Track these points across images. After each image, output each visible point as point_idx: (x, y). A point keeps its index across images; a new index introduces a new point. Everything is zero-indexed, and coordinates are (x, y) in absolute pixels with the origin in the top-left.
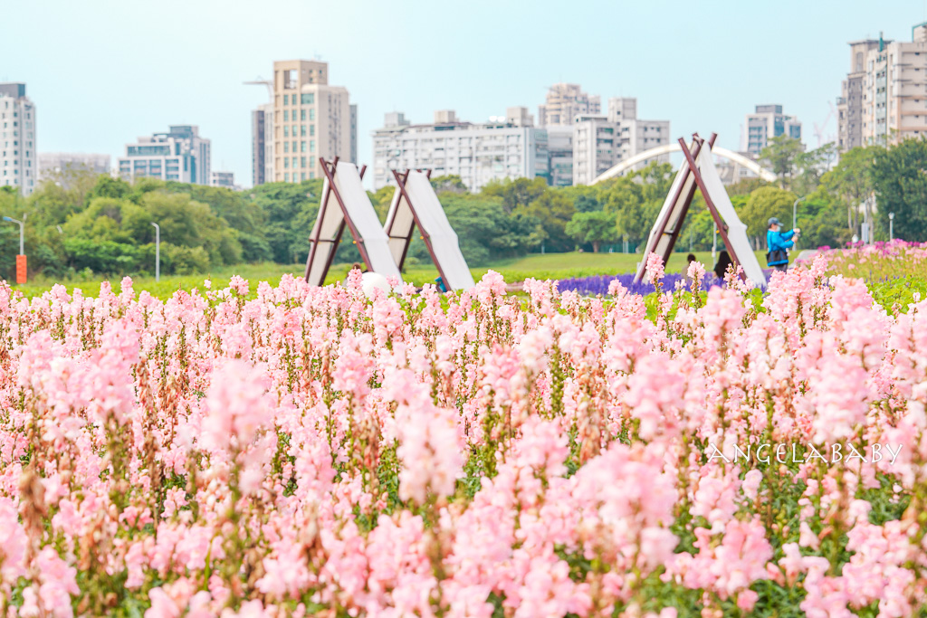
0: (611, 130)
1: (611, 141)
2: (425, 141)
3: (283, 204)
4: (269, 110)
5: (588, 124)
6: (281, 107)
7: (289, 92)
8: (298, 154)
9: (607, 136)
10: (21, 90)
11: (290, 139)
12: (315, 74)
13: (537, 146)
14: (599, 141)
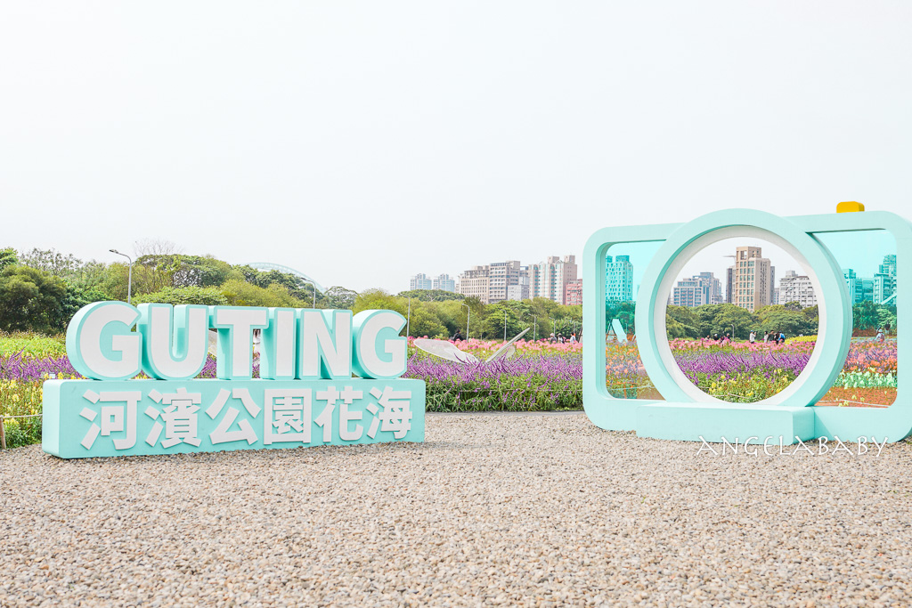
0: (889, 281)
1: (889, 286)
2: (803, 283)
3: (708, 313)
4: (734, 268)
5: (879, 278)
6: (739, 268)
7: (743, 261)
8: (746, 288)
9: (888, 283)
10: (627, 257)
11: (743, 281)
12: (755, 253)
13: (857, 287)
14: (885, 285)
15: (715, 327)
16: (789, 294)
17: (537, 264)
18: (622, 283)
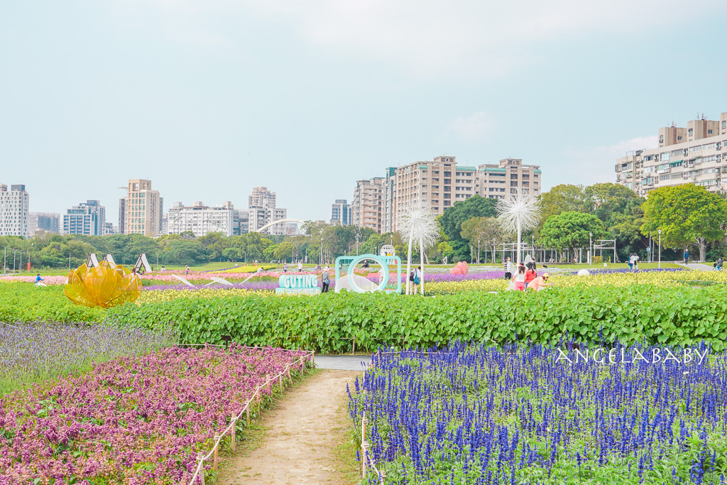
0: (263, 212)
1: (263, 216)
2: (189, 214)
4: (127, 199)
5: (254, 209)
6: (131, 198)
7: (135, 192)
8: (138, 218)
9: (262, 214)
10: (23, 187)
11: (135, 211)
12: (146, 185)
13: (234, 217)
14: (258, 216)
16: (176, 223)
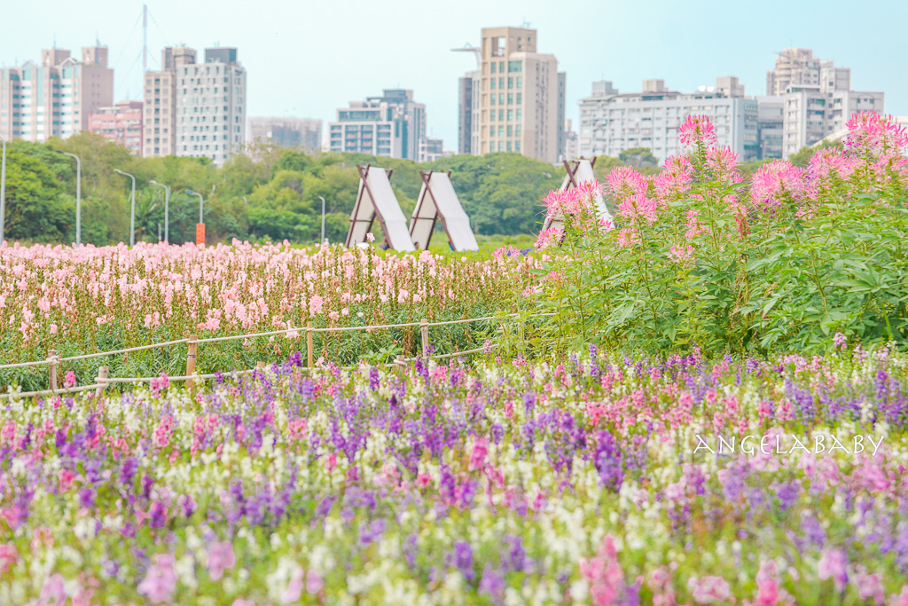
0: (822, 102)
1: (822, 113)
2: (633, 110)
4: (475, 78)
5: (798, 95)
6: (489, 75)
7: (497, 60)
8: (505, 123)
9: (818, 107)
10: (232, 54)
11: (497, 107)
12: (523, 41)
13: (746, 117)
14: (809, 112)
15: (480, 208)
16: (599, 134)
17: (18, 65)
18: (220, 114)
